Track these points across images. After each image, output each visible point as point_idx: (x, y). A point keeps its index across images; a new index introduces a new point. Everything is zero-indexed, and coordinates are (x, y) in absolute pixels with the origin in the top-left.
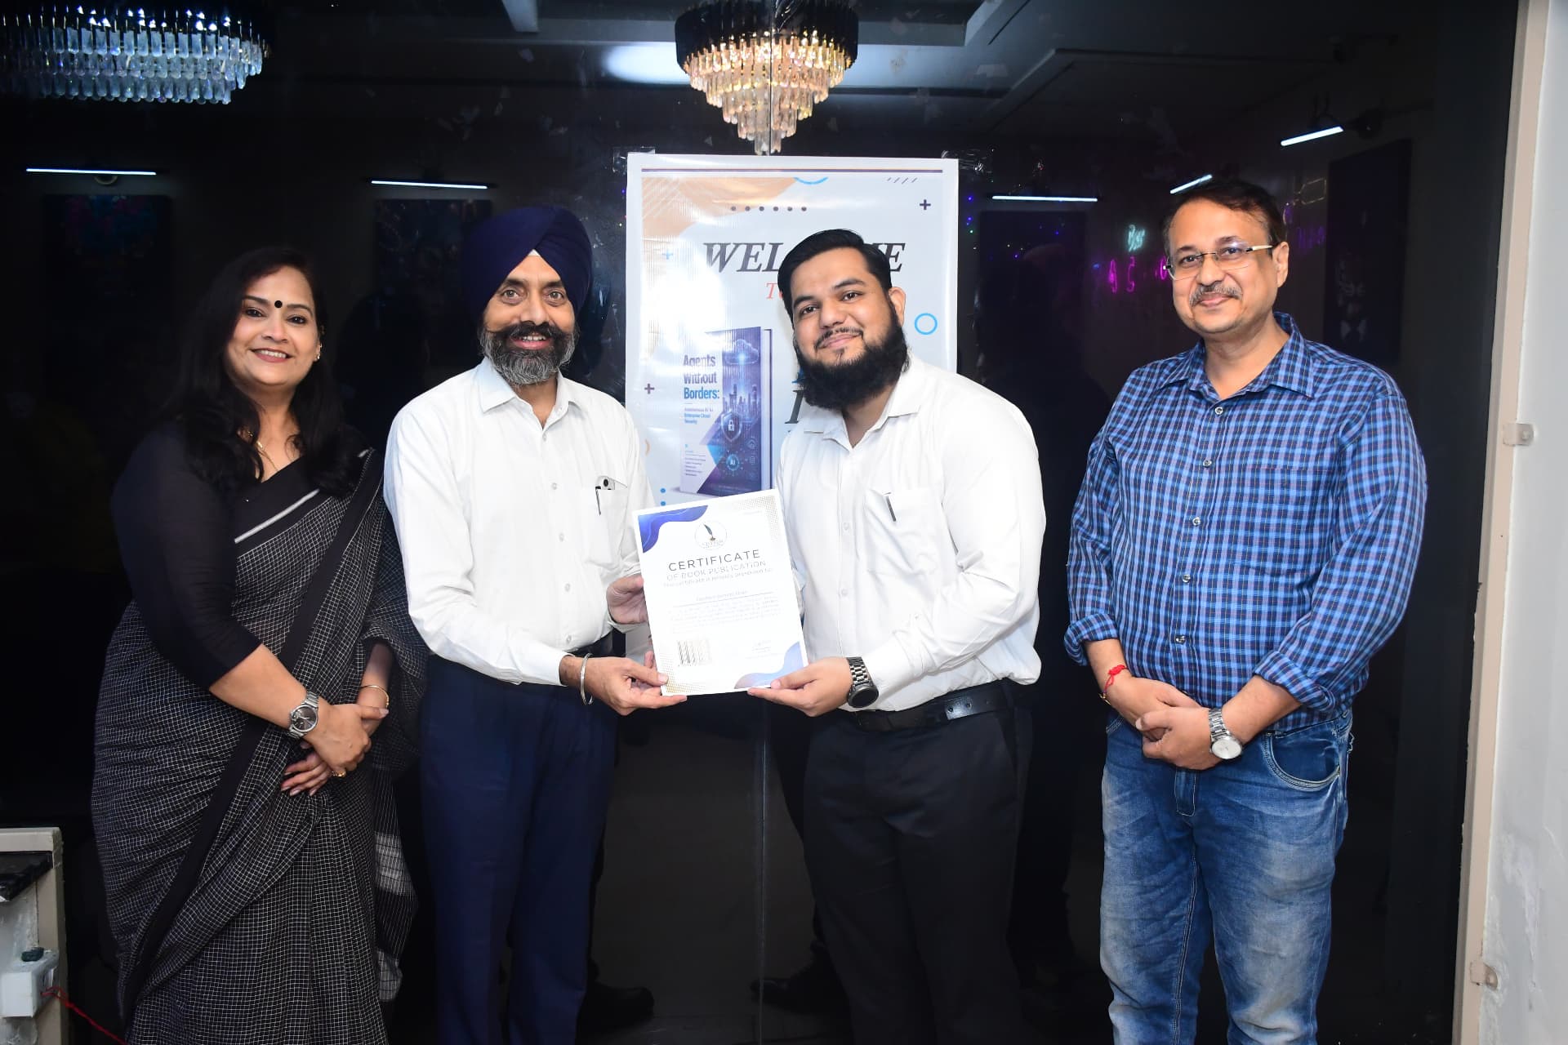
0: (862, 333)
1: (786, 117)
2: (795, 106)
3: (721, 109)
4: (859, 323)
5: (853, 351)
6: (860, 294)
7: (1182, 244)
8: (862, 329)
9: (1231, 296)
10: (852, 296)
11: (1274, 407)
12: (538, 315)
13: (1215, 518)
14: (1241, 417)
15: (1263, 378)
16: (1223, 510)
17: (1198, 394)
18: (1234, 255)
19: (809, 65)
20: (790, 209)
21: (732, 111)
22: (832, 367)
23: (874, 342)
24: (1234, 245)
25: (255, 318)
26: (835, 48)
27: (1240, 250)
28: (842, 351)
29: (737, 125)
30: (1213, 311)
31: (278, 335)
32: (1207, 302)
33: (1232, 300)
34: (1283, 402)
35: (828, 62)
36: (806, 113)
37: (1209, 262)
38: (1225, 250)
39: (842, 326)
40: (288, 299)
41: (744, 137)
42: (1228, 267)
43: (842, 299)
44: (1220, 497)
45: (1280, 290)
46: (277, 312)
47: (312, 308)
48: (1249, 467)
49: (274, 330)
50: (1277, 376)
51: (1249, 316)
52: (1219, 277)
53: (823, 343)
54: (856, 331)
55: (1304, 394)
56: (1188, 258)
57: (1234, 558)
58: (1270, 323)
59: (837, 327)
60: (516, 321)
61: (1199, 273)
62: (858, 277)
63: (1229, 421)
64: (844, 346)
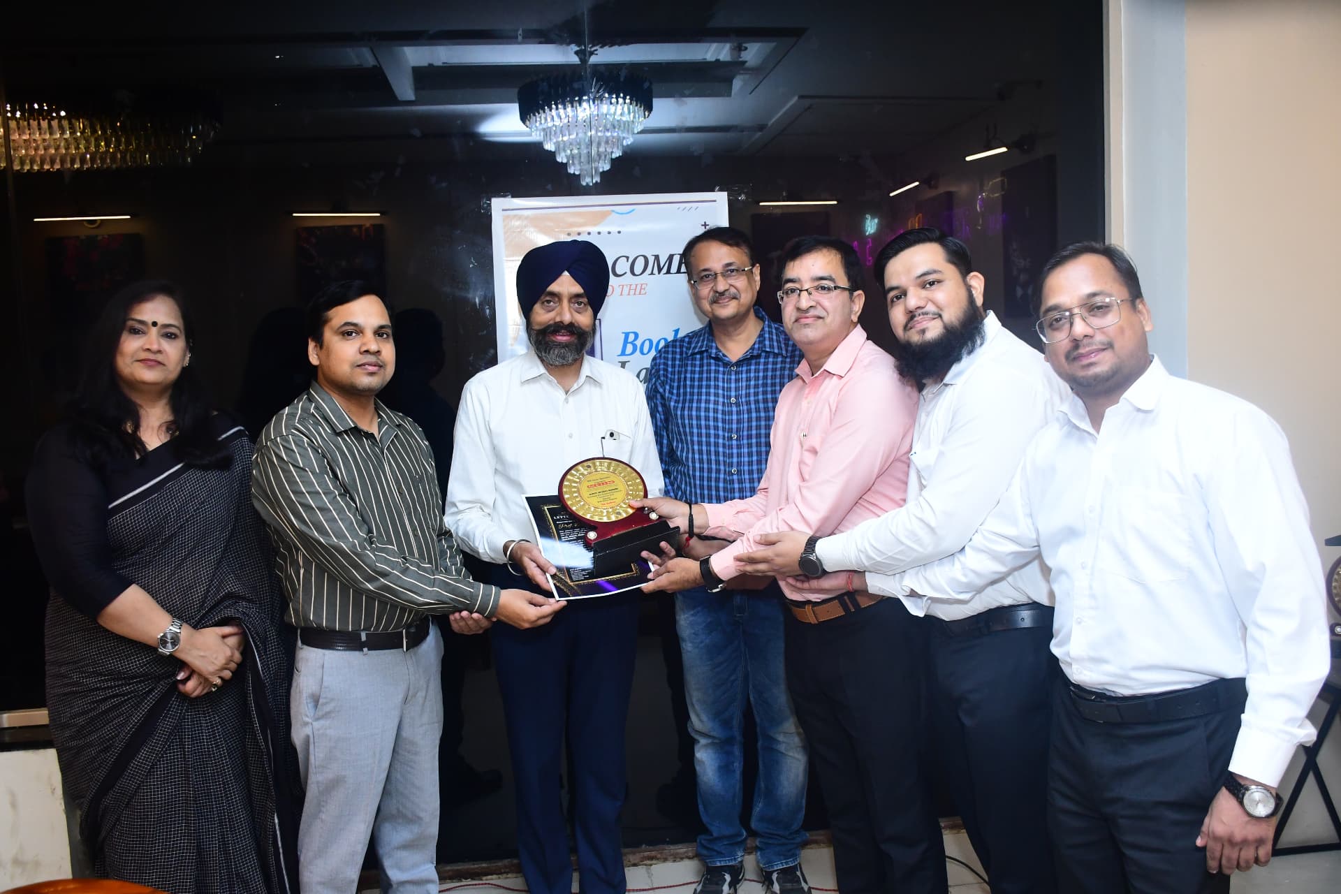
0: (940, 316)
1: (603, 157)
2: (609, 150)
3: (554, 152)
4: (938, 307)
5: (934, 331)
6: (939, 282)
7: (702, 268)
8: (940, 312)
9: (735, 298)
10: (932, 284)
11: (766, 364)
12: (567, 318)
13: (745, 433)
14: (748, 371)
15: (757, 346)
16: (750, 428)
17: (717, 359)
18: (733, 274)
19: (617, 118)
20: (609, 233)
21: (563, 154)
22: (916, 345)
23: (952, 322)
24: (732, 268)
25: (137, 336)
26: (637, 105)
27: (737, 270)
28: (923, 331)
29: (566, 163)
30: (725, 306)
31: (155, 347)
32: (721, 301)
33: (734, 300)
34: (771, 360)
35: (632, 115)
36: (617, 153)
37: (720, 278)
38: (729, 270)
39: (924, 310)
40: (163, 319)
41: (572, 172)
42: (731, 281)
43: (924, 287)
44: (746, 420)
45: (758, 292)
46: (154, 330)
47: (182, 327)
48: (761, 400)
49: (151, 344)
50: (765, 345)
51: (743, 309)
52: (727, 287)
53: (909, 325)
54: (934, 314)
55: (782, 354)
56: (705, 276)
57: (761, 455)
58: (752, 315)
59: (920, 311)
60: (551, 322)
61: (715, 285)
62: (936, 268)
63: (742, 374)
64: (925, 327)
